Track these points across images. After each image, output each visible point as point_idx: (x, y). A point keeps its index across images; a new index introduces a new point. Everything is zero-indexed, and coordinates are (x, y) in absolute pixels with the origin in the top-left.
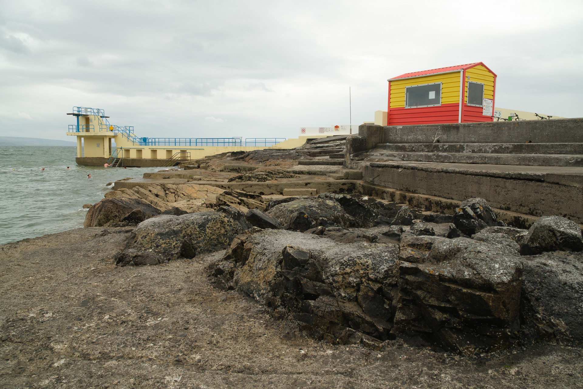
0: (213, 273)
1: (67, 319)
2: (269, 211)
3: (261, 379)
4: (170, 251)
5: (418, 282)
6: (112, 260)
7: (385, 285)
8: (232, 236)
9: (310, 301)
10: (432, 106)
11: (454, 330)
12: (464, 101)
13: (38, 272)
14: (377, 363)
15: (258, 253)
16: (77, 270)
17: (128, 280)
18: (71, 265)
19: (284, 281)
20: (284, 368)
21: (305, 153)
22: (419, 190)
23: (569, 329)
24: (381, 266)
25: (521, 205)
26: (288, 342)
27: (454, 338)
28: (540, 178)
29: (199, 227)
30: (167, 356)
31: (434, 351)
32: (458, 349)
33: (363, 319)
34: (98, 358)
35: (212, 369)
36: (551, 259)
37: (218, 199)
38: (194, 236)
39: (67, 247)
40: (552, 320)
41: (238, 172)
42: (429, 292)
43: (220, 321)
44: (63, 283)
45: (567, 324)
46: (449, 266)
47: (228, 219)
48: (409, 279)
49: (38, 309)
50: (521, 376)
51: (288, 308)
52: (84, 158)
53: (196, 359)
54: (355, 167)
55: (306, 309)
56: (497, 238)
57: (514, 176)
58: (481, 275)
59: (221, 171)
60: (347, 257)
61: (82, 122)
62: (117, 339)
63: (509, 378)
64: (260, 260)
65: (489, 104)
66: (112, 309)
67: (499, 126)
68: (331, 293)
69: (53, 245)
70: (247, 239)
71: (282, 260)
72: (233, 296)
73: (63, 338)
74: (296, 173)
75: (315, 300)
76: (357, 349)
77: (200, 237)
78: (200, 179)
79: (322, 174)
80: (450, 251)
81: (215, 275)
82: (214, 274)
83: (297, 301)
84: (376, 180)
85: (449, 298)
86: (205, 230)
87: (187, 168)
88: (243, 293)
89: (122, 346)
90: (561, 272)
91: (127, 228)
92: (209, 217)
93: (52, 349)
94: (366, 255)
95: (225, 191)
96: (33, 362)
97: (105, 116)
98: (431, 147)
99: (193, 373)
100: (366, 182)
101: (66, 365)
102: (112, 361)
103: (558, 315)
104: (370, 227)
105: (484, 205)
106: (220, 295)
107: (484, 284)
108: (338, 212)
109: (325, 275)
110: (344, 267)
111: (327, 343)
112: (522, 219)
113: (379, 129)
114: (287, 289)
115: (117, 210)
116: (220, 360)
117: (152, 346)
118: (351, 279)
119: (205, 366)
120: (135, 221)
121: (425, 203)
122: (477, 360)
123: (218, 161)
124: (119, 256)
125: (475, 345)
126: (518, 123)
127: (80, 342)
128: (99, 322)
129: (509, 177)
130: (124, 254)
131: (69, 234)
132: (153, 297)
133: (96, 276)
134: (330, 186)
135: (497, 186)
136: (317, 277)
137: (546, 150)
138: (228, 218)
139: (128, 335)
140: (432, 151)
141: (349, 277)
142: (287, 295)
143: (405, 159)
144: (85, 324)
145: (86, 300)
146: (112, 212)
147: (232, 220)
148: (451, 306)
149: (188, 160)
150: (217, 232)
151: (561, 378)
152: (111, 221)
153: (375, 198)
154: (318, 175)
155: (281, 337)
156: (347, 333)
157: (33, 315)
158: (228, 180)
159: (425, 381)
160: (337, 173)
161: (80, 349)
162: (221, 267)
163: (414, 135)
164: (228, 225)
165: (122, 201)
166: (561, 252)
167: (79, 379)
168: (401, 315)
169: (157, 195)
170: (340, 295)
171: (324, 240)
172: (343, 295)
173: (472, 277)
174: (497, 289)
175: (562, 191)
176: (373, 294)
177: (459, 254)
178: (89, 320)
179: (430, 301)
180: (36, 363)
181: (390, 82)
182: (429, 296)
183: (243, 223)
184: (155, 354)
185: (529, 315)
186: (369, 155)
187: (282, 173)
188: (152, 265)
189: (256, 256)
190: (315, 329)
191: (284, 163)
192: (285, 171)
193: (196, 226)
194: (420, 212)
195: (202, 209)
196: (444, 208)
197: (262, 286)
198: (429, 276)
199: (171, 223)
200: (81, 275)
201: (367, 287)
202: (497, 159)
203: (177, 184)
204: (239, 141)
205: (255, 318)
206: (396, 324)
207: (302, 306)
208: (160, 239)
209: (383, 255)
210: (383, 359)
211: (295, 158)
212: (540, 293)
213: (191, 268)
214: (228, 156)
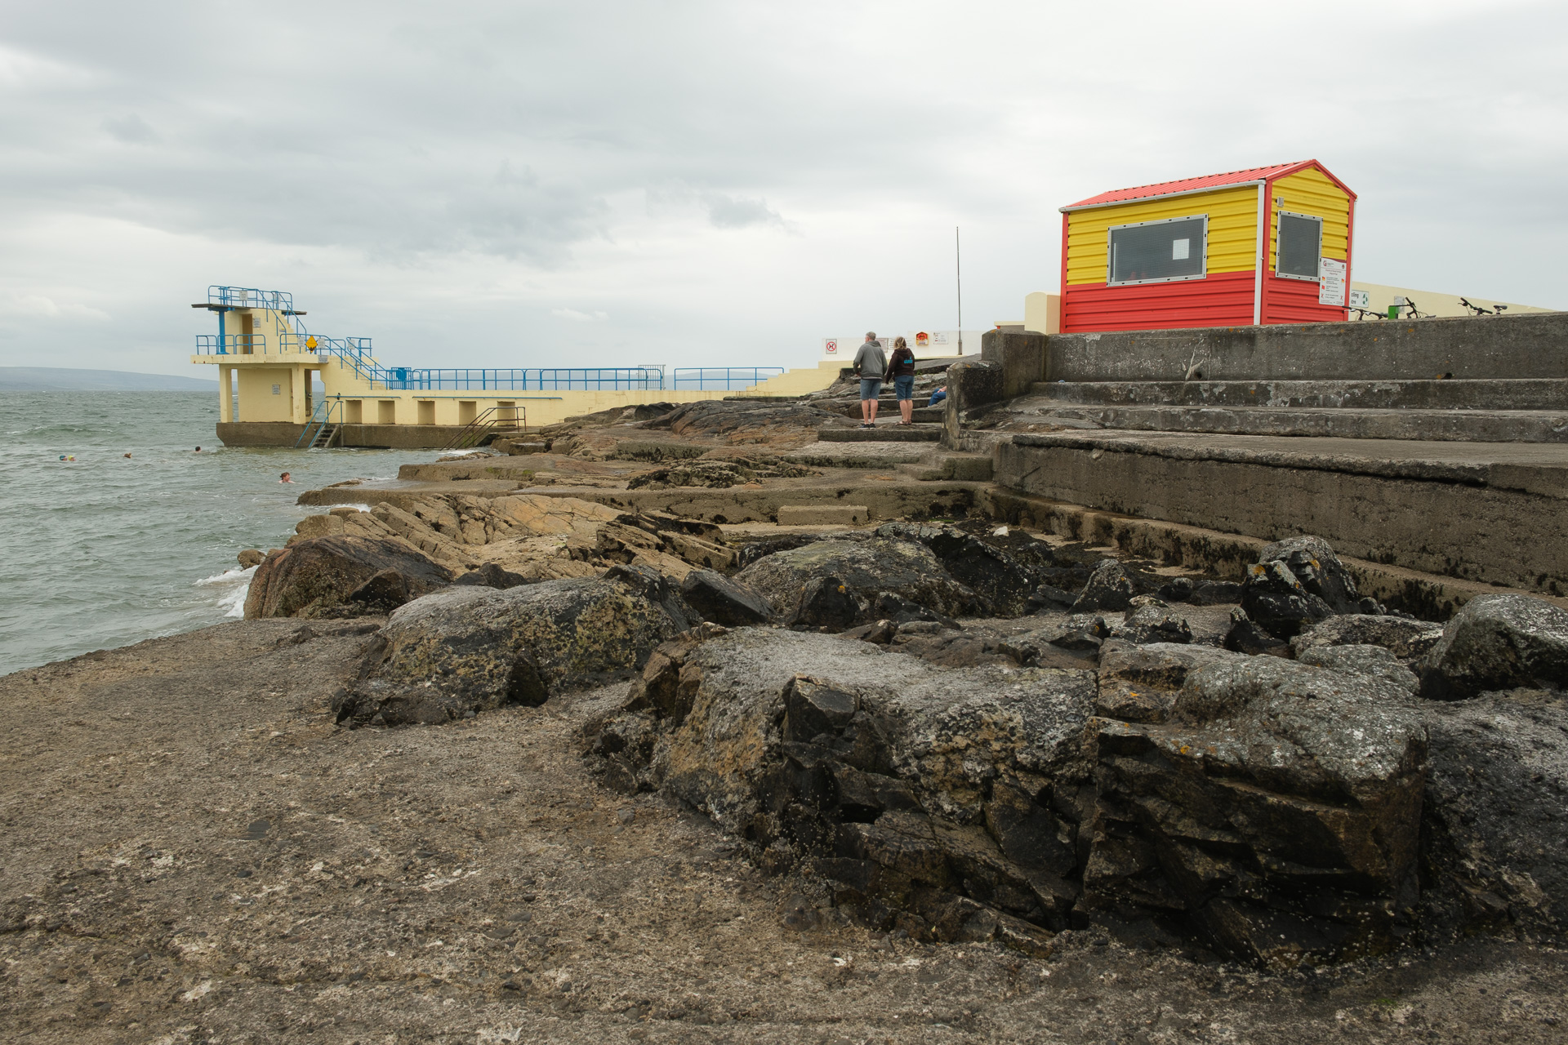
0: (596, 745)
1: (213, 873)
2: (741, 573)
3: (731, 1035)
4: (481, 686)
5: (1147, 776)
6: (325, 710)
7: (1059, 781)
8: (647, 643)
9: (859, 826)
10: (1181, 278)
11: (1245, 905)
12: (1268, 266)
13: (131, 743)
14: (1041, 993)
15: (719, 693)
16: (232, 737)
17: (371, 765)
18: (217, 724)
19: (788, 772)
20: (792, 1006)
21: (835, 408)
22: (1147, 508)
23: (1548, 901)
24: (1048, 729)
25: (1424, 549)
26: (800, 936)
27: (1246, 924)
28: (1475, 476)
29: (557, 622)
30: (480, 975)
31: (1191, 957)
32: (1254, 954)
33: (1001, 874)
34: (298, 979)
35: (601, 1008)
36: (1501, 711)
37: (603, 536)
38: (544, 645)
39: (204, 673)
40: (1505, 877)
41: (655, 461)
42: (1177, 804)
43: (619, 878)
44: (198, 773)
45: (1543, 887)
46: (1231, 733)
47: (634, 599)
48: (1124, 768)
49: (136, 845)
50: (1422, 1026)
51: (801, 842)
52: (239, 425)
53: (559, 981)
54: (972, 445)
55: (850, 847)
56: (1359, 657)
57: (1404, 472)
58: (1316, 758)
59: (608, 458)
60: (956, 705)
61: (233, 326)
62: (347, 928)
63: (1391, 1031)
64: (724, 713)
65: (1335, 272)
66: (330, 846)
67: (1363, 334)
68: (914, 804)
69: (166, 668)
70: (687, 655)
71: (782, 713)
72: (650, 810)
73: (206, 924)
74: (813, 464)
75: (872, 822)
76: (986, 953)
77: (559, 649)
78: (553, 482)
79: (883, 464)
80: (1234, 693)
81: (603, 753)
82: (599, 748)
83: (823, 824)
84: (1030, 480)
85: (1232, 820)
86: (573, 630)
87: (516, 450)
88: (677, 800)
89: (359, 946)
90: (1530, 748)
91: (363, 621)
92: (585, 595)
93: (176, 953)
94: (1008, 702)
95: (622, 513)
96: (130, 988)
97: (294, 309)
98: (1179, 390)
99: (552, 1019)
100: (1002, 486)
101: (216, 998)
102: (335, 986)
103: (1519, 862)
104: (1014, 617)
105: (1324, 557)
106: (617, 806)
107: (1325, 784)
108: (930, 574)
109: (897, 755)
110: (950, 733)
111: (904, 937)
112: (1428, 588)
113: (1038, 340)
114: (796, 793)
115: (334, 572)
116: (623, 984)
117: (439, 947)
118: (968, 765)
119: (583, 1000)
120: (382, 601)
121: (1164, 545)
122: (1306, 984)
123: (599, 433)
124: (344, 699)
125: (1301, 944)
126: (1415, 325)
127: (248, 935)
128: (298, 879)
129: (1392, 474)
130: (356, 695)
131: (208, 638)
132: (439, 813)
133: (284, 754)
134: (904, 499)
135: (1359, 499)
136: (877, 761)
137: (1492, 397)
138: (634, 595)
139: (374, 916)
140: (1182, 402)
141: (963, 759)
142: (797, 809)
143: (1108, 424)
144: (261, 885)
145: (261, 820)
146: (319, 576)
147: (644, 602)
148: (1235, 841)
149: (519, 428)
150: (606, 633)
151: (1527, 1032)
152: (318, 600)
153: (1026, 529)
154: (872, 467)
155: (783, 921)
156: (957, 910)
157: (123, 862)
158: (627, 484)
159: (1168, 1040)
160: (924, 463)
161: (251, 953)
162: (618, 730)
163: (1132, 357)
164: (634, 615)
165: (345, 546)
166: (1529, 691)
167: (251, 1034)
168: (1103, 863)
169: (437, 527)
170: (939, 807)
171: (895, 657)
172: (947, 807)
173: (1293, 764)
174: (1359, 797)
175: (1534, 511)
176: (1027, 807)
177: (1256, 701)
178: (270, 876)
179: (1179, 828)
180: (137, 990)
181: (1066, 214)
182: (1177, 812)
183: (675, 609)
184: (449, 968)
185: (1444, 863)
186: (1012, 413)
187: (775, 464)
188: (431, 723)
189: (712, 702)
190: (872, 901)
191: (778, 435)
192: (782, 459)
193: (548, 618)
194: (1150, 570)
195: (559, 563)
196: (1214, 556)
197: (730, 783)
198: (1179, 762)
199: (481, 609)
200: (245, 752)
201: (1012, 786)
202: (1360, 422)
203: (490, 496)
204: (655, 374)
205: (711, 870)
206: (1088, 887)
207: (837, 837)
208: (454, 653)
209: (1054, 701)
210: (1056, 981)
211: (809, 422)
212: (1474, 804)
213: (538, 733)
214: (628, 417)
